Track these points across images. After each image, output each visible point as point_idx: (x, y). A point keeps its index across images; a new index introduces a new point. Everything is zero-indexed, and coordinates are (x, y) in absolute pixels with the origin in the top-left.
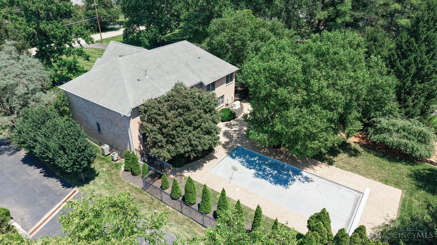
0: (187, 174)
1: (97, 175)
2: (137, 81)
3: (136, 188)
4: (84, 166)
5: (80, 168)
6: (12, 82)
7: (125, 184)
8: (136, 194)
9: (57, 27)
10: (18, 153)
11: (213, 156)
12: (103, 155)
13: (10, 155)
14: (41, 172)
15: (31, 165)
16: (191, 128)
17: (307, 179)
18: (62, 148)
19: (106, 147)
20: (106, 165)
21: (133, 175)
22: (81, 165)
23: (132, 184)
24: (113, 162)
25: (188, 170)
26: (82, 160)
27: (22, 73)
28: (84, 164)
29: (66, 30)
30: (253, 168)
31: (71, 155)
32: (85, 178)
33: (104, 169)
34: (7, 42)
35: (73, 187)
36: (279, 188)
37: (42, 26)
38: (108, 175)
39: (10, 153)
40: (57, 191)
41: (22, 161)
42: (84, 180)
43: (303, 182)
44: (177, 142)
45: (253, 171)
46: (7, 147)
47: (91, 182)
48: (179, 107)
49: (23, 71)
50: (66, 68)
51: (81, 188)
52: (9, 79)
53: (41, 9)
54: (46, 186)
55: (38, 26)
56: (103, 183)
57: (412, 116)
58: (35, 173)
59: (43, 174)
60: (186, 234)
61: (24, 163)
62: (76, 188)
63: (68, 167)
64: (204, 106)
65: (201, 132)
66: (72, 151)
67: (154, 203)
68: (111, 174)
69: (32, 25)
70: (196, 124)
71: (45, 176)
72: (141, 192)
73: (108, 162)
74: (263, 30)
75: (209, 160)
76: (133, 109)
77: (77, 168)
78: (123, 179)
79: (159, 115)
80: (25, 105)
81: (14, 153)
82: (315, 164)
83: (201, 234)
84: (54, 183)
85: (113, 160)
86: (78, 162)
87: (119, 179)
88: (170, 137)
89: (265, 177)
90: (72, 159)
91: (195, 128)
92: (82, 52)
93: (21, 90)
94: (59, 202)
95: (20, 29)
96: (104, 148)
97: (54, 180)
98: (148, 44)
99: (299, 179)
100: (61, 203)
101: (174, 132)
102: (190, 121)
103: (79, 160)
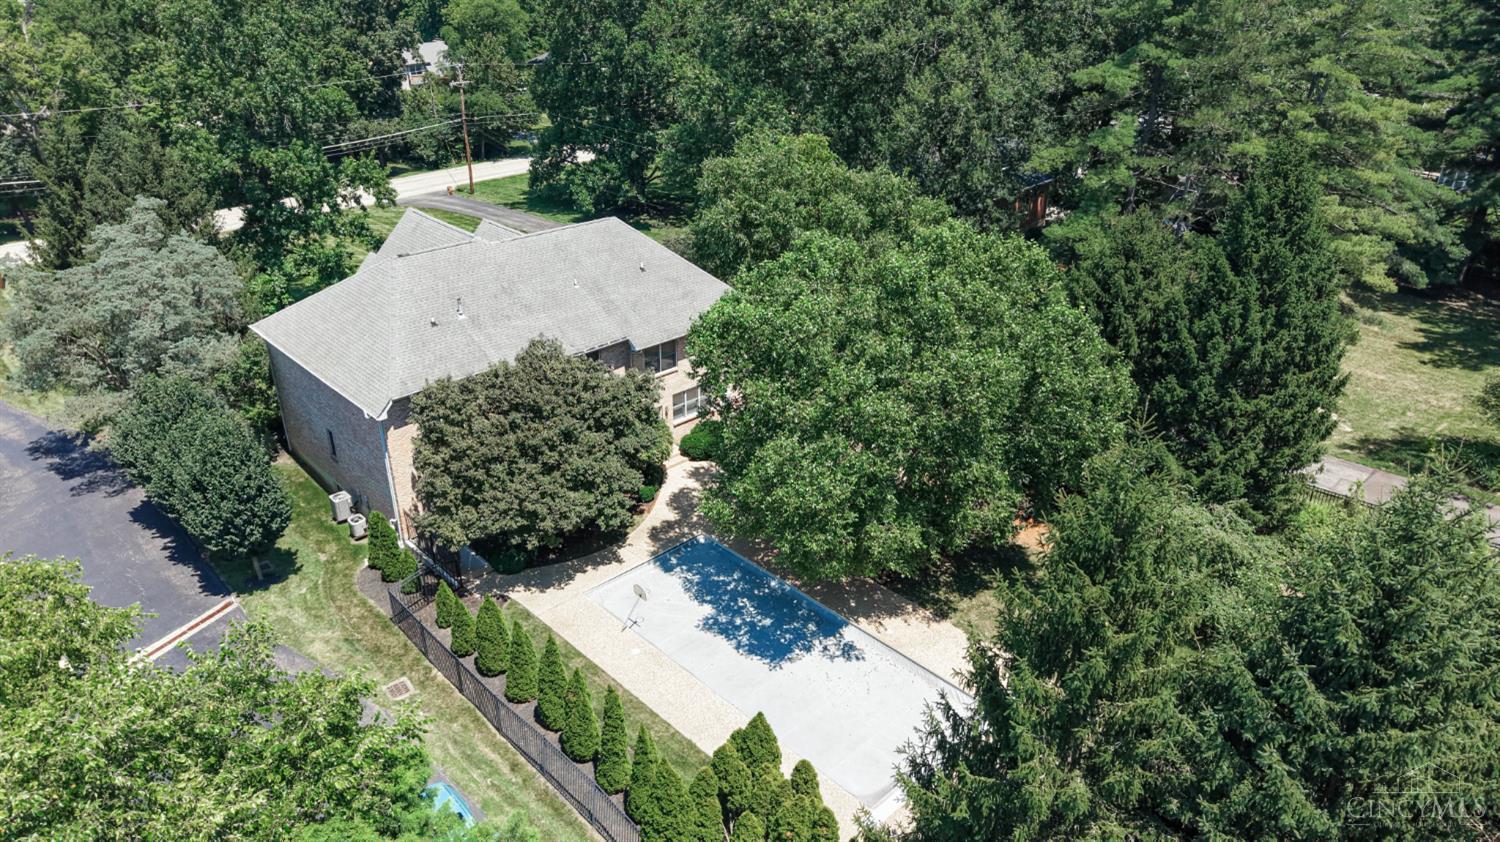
0: (520, 595)
1: (296, 571)
2: (429, 326)
3: (378, 616)
4: (253, 539)
5: (241, 545)
6: (127, 306)
7: (355, 601)
8: (372, 628)
9: (300, 159)
10: (131, 491)
11: (614, 553)
12: (335, 519)
13: (110, 495)
14: (165, 548)
15: (149, 527)
16: (532, 468)
17: (848, 651)
18: (199, 486)
19: (342, 499)
20: (332, 548)
21: (384, 580)
22: (244, 537)
23: (371, 602)
24: (353, 542)
25: (527, 586)
26: (248, 522)
27: (154, 286)
28: (252, 534)
29: (324, 168)
30: (710, 602)
31: (218, 507)
32: (264, 575)
33: (323, 558)
34: (142, 201)
35: (228, 593)
36: (756, 664)
37: (257, 154)
38: (326, 573)
39: (111, 490)
40: (187, 597)
41: (131, 514)
42: (261, 577)
43: (832, 658)
44: (485, 501)
45: (708, 610)
46: (110, 473)
47: (275, 588)
48: (515, 408)
49: (158, 280)
50: (315, 269)
51: (246, 597)
52: (122, 298)
53: (258, 108)
54: (167, 582)
55: (246, 154)
56: (304, 591)
57: (1221, 497)
58: (152, 546)
59: (167, 553)
60: (450, 746)
61: (135, 521)
62: (232, 598)
63: (212, 538)
64: (595, 410)
65: (562, 480)
66: (223, 498)
67: (404, 659)
68: (334, 572)
69: (233, 150)
70: (551, 457)
71: (171, 558)
72: (385, 627)
73: (338, 539)
74: (840, 199)
75: (596, 564)
76: (395, 402)
77: (232, 542)
78: (356, 588)
79: (452, 423)
80: (154, 366)
81: (122, 491)
82: (893, 611)
83: (487, 750)
84: (184, 578)
85: (352, 536)
86: (235, 527)
87: (348, 589)
88: (470, 485)
89: (727, 631)
90: (220, 518)
91: (548, 469)
92: (363, 228)
93: (145, 329)
94: (181, 625)
95: (194, 161)
96: (336, 501)
97: (188, 571)
98: (591, 207)
99: (825, 648)
100: (184, 628)
101: (480, 474)
102: (535, 448)
103: (238, 521)
